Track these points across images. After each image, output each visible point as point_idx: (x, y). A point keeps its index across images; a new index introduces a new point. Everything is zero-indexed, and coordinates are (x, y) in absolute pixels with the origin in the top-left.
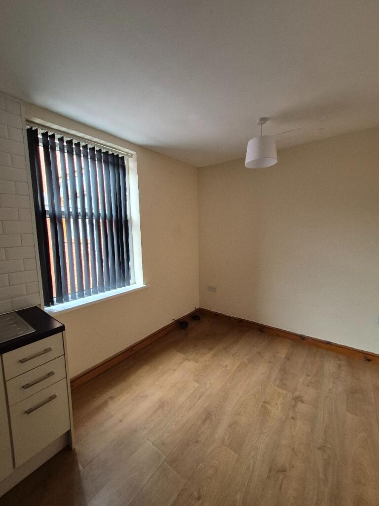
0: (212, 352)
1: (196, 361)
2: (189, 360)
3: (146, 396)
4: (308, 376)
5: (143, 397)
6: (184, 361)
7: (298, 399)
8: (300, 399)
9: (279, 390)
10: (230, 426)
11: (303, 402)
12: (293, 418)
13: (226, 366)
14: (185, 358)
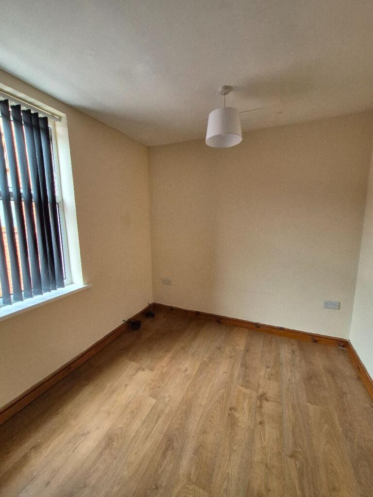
0: (170, 355)
1: (152, 370)
2: (143, 370)
3: (88, 433)
4: (268, 367)
5: (83, 435)
6: (137, 371)
7: (263, 397)
8: (264, 397)
9: (243, 390)
10: (197, 451)
11: (268, 401)
12: (261, 423)
13: (186, 370)
14: (139, 367)
